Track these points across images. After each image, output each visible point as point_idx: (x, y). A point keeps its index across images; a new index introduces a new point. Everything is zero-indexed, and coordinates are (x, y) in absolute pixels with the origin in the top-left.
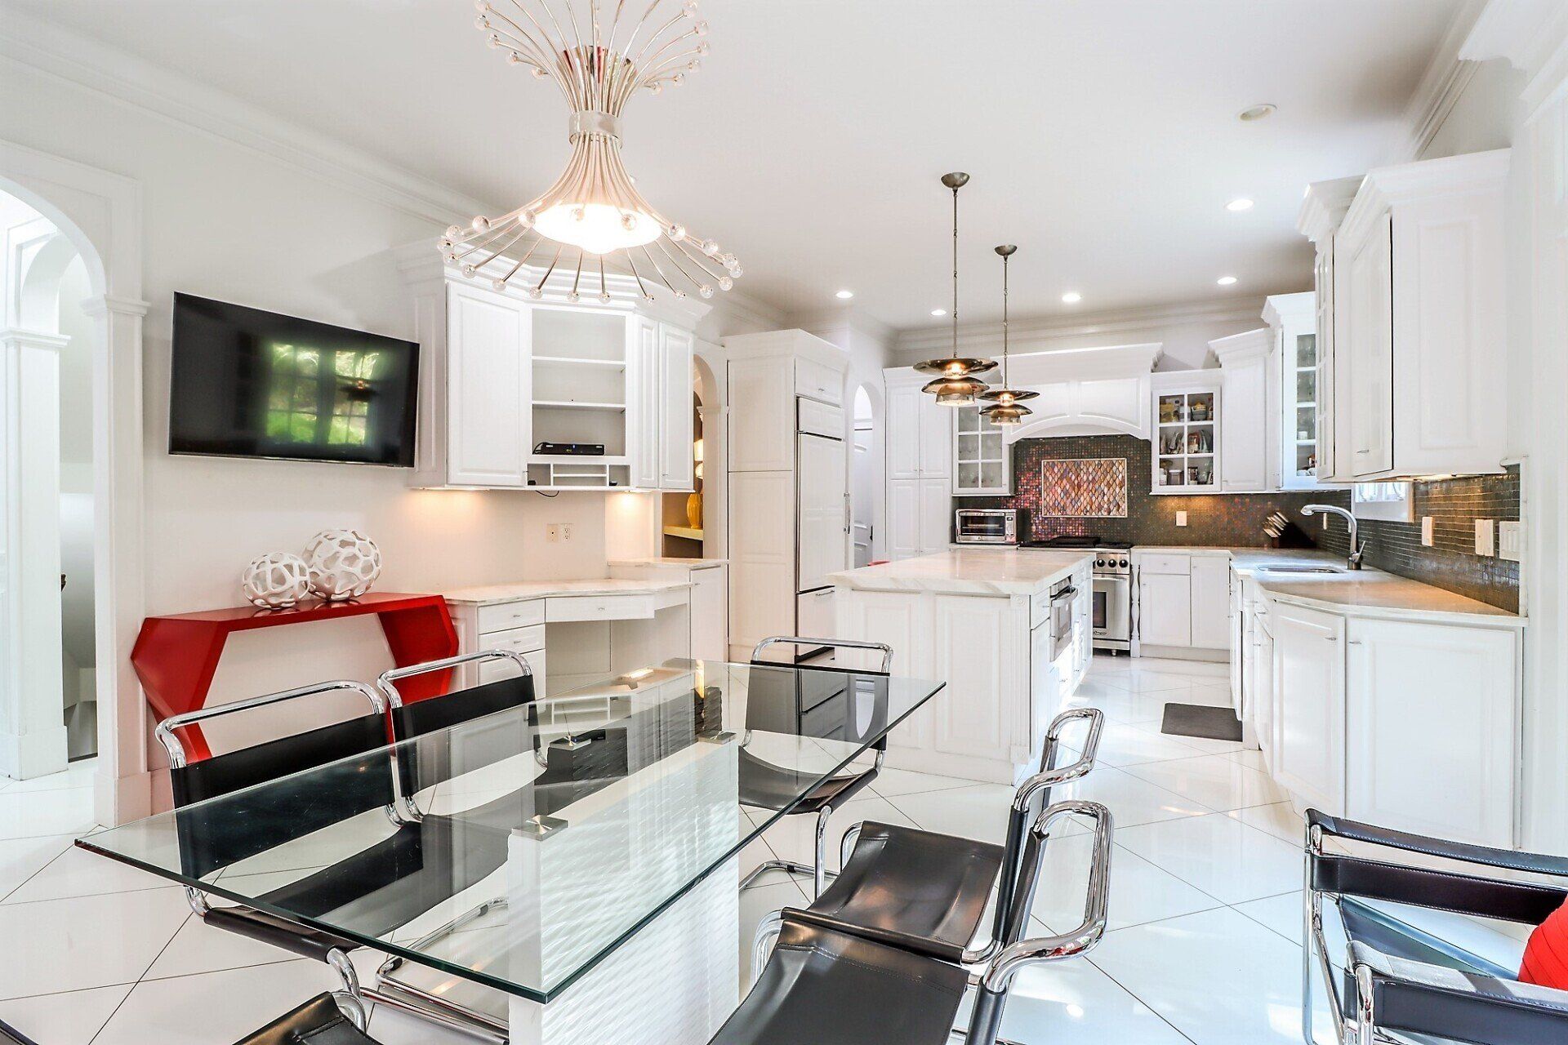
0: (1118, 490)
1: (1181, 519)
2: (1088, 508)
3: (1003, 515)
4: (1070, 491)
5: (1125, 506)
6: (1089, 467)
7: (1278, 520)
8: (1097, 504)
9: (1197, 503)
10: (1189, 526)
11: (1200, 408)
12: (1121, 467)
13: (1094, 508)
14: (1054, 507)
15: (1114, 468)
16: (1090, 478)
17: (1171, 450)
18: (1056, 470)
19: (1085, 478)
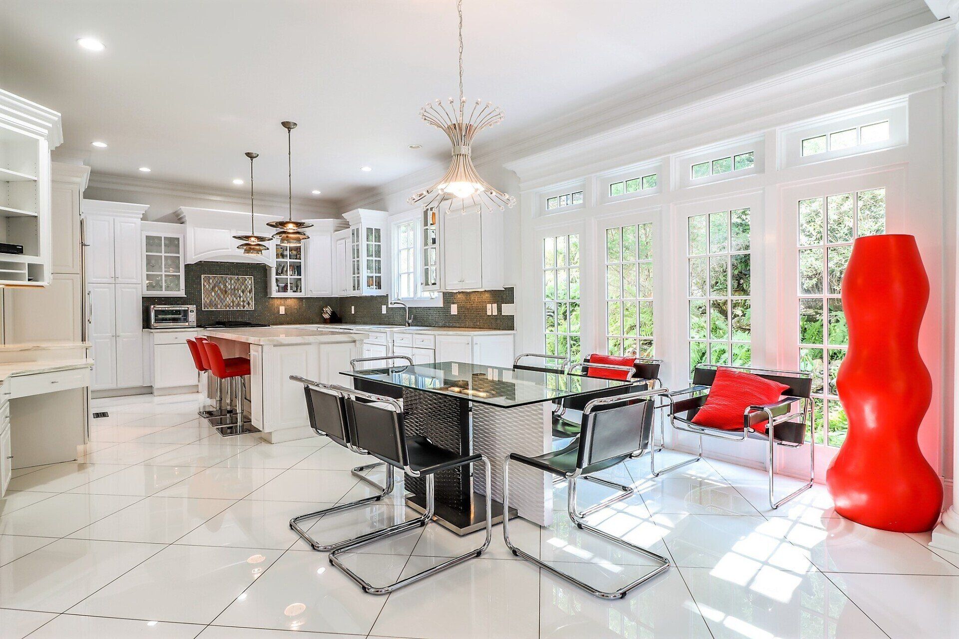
0: (248, 294)
1: (282, 310)
2: (232, 304)
3: (187, 309)
4: (220, 294)
5: (253, 303)
6: (231, 281)
7: (328, 310)
8: (237, 302)
9: (289, 302)
10: (286, 314)
11: (294, 252)
12: (250, 281)
13: (235, 305)
14: (211, 304)
15: (246, 282)
16: (233, 287)
17: (279, 273)
18: (211, 281)
19: (229, 287)
